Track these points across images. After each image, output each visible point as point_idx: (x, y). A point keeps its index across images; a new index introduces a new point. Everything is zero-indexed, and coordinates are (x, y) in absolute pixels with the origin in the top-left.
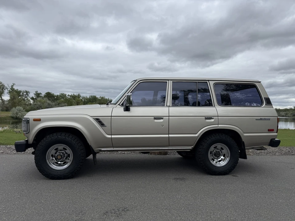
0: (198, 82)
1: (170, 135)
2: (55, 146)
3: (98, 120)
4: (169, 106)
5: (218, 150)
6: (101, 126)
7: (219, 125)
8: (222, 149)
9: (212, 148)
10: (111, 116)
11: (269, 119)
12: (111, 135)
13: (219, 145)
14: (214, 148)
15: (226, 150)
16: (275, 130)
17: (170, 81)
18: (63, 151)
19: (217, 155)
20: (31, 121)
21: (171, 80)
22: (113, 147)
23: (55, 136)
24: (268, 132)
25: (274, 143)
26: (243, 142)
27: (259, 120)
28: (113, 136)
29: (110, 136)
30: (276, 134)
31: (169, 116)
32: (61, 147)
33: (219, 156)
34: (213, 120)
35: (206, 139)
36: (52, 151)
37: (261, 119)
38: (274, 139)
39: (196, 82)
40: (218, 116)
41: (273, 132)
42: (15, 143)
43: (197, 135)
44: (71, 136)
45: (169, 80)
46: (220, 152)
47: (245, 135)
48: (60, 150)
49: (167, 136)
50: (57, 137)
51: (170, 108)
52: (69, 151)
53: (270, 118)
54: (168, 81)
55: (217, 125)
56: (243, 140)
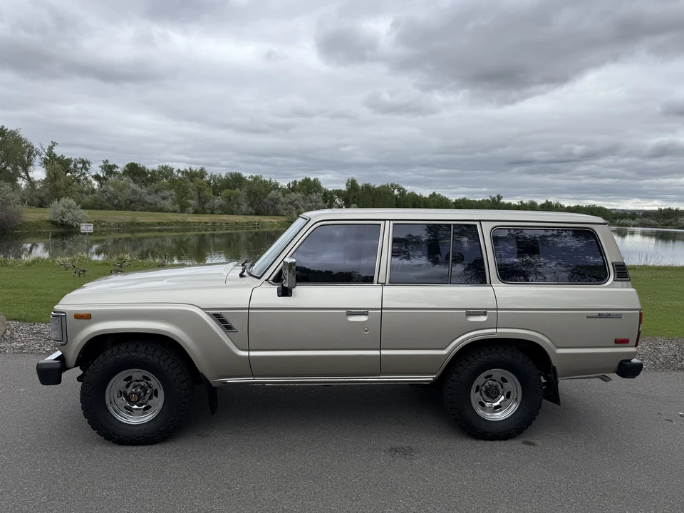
0: (454, 225)
1: (383, 352)
2: (125, 373)
3: (218, 318)
4: (383, 284)
5: (494, 383)
6: (226, 332)
7: (499, 330)
8: (504, 380)
9: (480, 380)
10: (249, 309)
11: (619, 316)
12: (249, 350)
13: (497, 373)
14: (486, 378)
15: (513, 384)
16: (633, 341)
17: (387, 222)
18: (143, 383)
19: (492, 394)
20: (70, 319)
21: (390, 220)
22: (253, 376)
23: (123, 352)
24: (614, 344)
25: (628, 369)
26: (554, 368)
27: (596, 317)
28: (252, 354)
29: (245, 354)
30: (633, 350)
31: (382, 309)
32: (137, 374)
33: (496, 397)
34: (483, 318)
35: (467, 360)
36: (117, 383)
37: (600, 316)
38: (629, 361)
39: (450, 225)
40: (497, 309)
41: (627, 344)
42: (38, 364)
43: (444, 352)
44: (158, 353)
45: (385, 220)
46: (500, 388)
47: (559, 352)
48: (137, 381)
49: (377, 353)
50: (127, 355)
51: (385, 288)
52: (155, 383)
53: (622, 314)
54: (382, 222)
55: (494, 330)
56: (555, 363)
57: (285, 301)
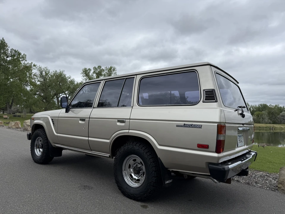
0: (126, 78)
1: (90, 139)
3: (53, 120)
6: (53, 126)
7: (130, 131)
8: (142, 164)
10: (58, 117)
11: (200, 127)
14: (133, 160)
16: (214, 148)
21: (105, 80)
24: (198, 148)
27: (182, 126)
29: (57, 134)
30: (215, 155)
31: (89, 118)
34: (124, 124)
39: (124, 79)
41: (208, 149)
43: (109, 141)
47: (160, 148)
49: (87, 138)
51: (94, 109)
54: (102, 81)
55: (127, 131)
57: (67, 115)
